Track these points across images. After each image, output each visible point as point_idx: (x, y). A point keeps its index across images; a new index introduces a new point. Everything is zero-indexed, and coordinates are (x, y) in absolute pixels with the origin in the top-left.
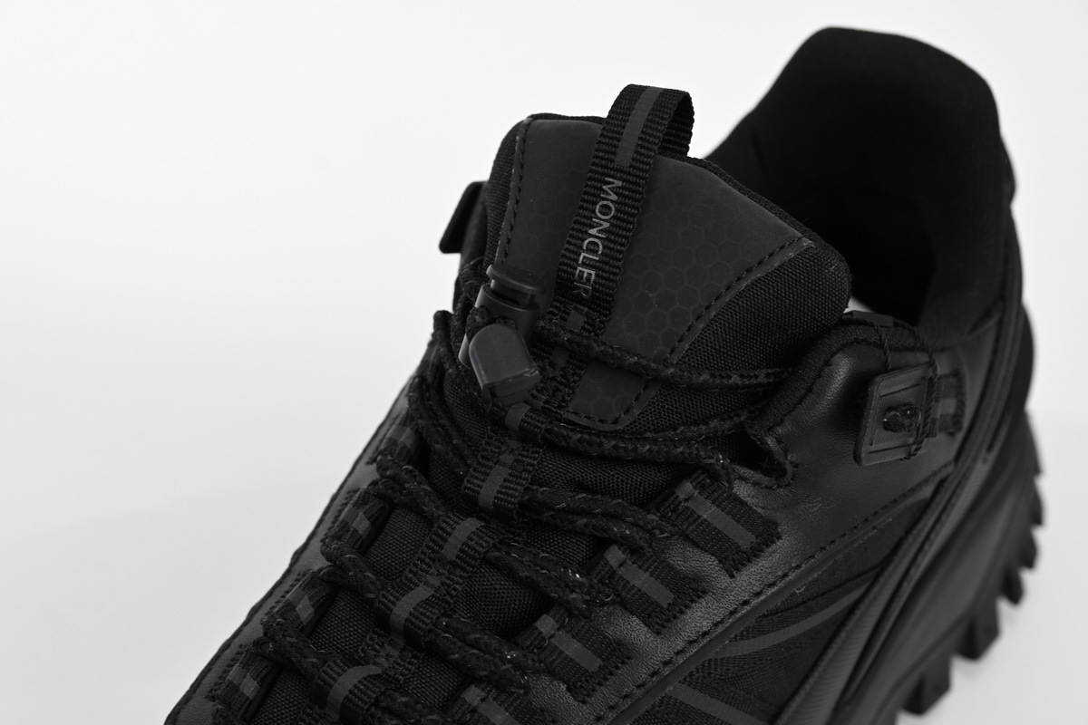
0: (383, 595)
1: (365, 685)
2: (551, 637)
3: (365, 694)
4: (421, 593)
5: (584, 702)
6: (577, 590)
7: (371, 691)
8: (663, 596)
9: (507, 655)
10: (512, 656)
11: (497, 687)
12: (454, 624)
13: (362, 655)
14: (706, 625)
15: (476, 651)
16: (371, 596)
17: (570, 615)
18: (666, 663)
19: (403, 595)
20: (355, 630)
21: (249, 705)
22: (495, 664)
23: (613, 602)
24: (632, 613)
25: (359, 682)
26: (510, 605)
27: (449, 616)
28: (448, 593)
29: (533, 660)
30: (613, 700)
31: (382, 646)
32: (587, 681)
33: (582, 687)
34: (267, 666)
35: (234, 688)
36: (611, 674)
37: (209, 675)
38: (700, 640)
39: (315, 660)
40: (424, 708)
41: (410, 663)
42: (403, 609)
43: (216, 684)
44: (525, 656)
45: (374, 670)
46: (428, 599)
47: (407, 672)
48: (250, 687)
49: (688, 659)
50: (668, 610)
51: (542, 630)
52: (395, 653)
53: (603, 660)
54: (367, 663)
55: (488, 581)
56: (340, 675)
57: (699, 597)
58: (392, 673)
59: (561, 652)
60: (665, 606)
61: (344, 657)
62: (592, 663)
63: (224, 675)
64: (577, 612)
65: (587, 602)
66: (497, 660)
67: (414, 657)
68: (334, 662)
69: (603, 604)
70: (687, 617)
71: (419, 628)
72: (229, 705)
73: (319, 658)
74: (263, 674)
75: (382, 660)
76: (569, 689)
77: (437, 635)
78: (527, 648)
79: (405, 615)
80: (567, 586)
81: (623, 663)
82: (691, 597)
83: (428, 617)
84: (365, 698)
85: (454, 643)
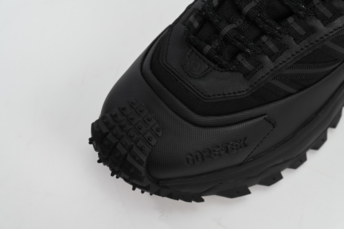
0: (241, 4)
1: (232, 31)
2: (291, 24)
3: (232, 34)
4: (253, 4)
5: (298, 44)
6: (302, 11)
7: (234, 33)
8: (329, 15)
9: (277, 28)
10: (278, 29)
11: (272, 37)
12: (262, 16)
13: (232, 20)
14: (341, 25)
15: (267, 26)
16: (237, 3)
17: (299, 18)
18: (326, 35)
19: (247, 5)
20: (230, 12)
21: (196, 30)
22: (273, 31)
23: (313, 15)
24: (318, 19)
25: (230, 30)
26: (280, 11)
27: (261, 13)
28: (261, 5)
29: (285, 30)
30: (307, 44)
31: (238, 18)
32: (300, 38)
33: (298, 39)
34: (202, 19)
35: (191, 24)
36: (308, 36)
37: (183, 16)
38: (338, 29)
39: (217, 21)
40: (249, 41)
41: (246, 25)
42: (247, 9)
43: (186, 20)
44: (282, 29)
45: (234, 26)
46: (254, 7)
47: (245, 28)
48: (196, 25)
49: (333, 35)
50: (330, 19)
51: (289, 21)
52: (242, 21)
53: (306, 32)
54: (233, 23)
55: (274, 3)
56: (225, 27)
57: (340, 16)
58: (241, 27)
59: (294, 29)
60: (329, 18)
61: (226, 20)
62: (302, 32)
63: (188, 18)
64: (301, 18)
65: (304, 15)
66: (274, 30)
67: (248, 23)
68: (223, 22)
69: (310, 16)
70: (335, 22)
71: (251, 16)
72: (189, 29)
73: (218, 20)
74: (200, 21)
75: (238, 23)
76: (294, 39)
77: (256, 19)
78: (284, 26)
79: (247, 11)
80: (299, 9)
81: (312, 33)
82: (338, 16)
83: (254, 13)
84: (232, 35)
85: (261, 22)
